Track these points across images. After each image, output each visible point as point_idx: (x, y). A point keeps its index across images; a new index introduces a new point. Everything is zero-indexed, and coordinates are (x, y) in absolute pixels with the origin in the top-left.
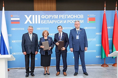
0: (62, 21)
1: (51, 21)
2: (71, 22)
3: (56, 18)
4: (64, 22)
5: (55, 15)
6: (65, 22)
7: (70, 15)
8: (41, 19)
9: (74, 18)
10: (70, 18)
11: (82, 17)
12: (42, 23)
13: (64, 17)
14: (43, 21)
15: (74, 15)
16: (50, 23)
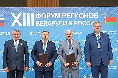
0: (66, 22)
1: (50, 22)
2: (80, 23)
3: (58, 18)
4: (70, 25)
5: (56, 14)
6: (71, 23)
7: (78, 14)
8: (36, 19)
9: (85, 18)
10: (78, 18)
11: (96, 16)
12: (36, 25)
13: (70, 16)
14: (38, 23)
15: (85, 14)
16: (48, 25)
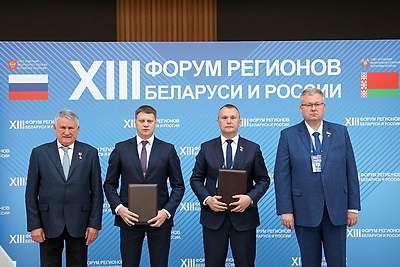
0: (240, 88)
1: (188, 87)
2: (284, 91)
3: (213, 74)
4: (250, 96)
5: (209, 63)
6: (254, 92)
7: (277, 62)
8: (145, 79)
9: (299, 74)
10: (277, 74)
11: (333, 70)
12: (147, 98)
13: (251, 67)
14: (153, 89)
15: (299, 62)
16: (183, 98)
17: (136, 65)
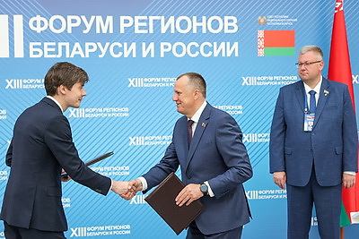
0: (133, 46)
1: (77, 45)
2: (179, 50)
3: (105, 31)
4: (145, 54)
5: (99, 19)
6: (148, 50)
7: (172, 18)
8: (29, 36)
9: (195, 31)
10: (173, 31)
11: (230, 28)
12: (32, 56)
13: (145, 24)
14: (37, 47)
15: (195, 18)
16: (72, 56)
17: (18, 19)
